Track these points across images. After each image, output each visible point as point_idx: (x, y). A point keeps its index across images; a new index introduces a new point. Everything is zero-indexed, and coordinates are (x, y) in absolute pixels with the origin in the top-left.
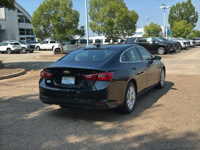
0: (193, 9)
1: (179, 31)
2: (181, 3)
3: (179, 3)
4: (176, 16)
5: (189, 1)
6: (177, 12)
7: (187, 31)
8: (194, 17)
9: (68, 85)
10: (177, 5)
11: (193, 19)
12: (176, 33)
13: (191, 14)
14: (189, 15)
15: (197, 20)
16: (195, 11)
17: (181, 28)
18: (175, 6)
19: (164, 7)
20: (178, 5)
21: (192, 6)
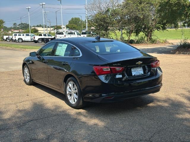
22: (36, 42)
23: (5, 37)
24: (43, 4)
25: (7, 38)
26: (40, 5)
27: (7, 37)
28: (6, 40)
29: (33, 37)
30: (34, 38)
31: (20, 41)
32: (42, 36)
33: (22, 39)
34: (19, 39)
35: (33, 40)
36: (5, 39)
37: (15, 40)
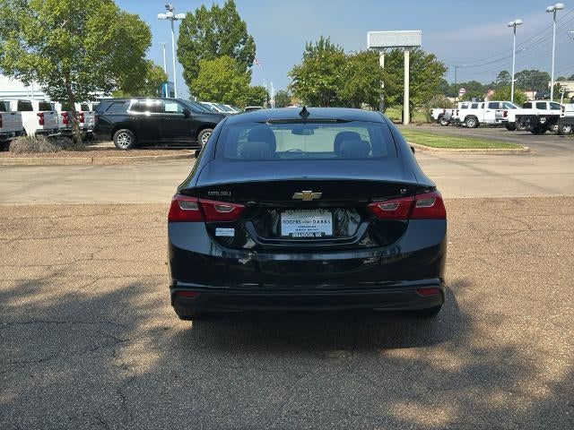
0: (243, 29)
1: (217, 85)
2: (209, 9)
3: (203, 7)
4: (198, 45)
5: (231, 6)
6: (199, 34)
7: (237, 86)
8: (246, 49)
9: (310, 238)
10: (197, 12)
11: (243, 54)
12: (208, 91)
13: (237, 41)
14: (234, 42)
15: (252, 58)
16: (246, 35)
17: (221, 77)
18: (194, 14)
19: (170, 14)
20: (201, 14)
21: (239, 19)
22: (510, 127)
23: (436, 113)
24: (556, 9)
25: (440, 116)
26: (548, 11)
27: (441, 111)
28: (438, 121)
29: (502, 113)
30: (505, 115)
31: (471, 123)
32: (531, 108)
33: (476, 118)
34: (467, 118)
35: (500, 122)
36: (436, 118)
37: (458, 120)
